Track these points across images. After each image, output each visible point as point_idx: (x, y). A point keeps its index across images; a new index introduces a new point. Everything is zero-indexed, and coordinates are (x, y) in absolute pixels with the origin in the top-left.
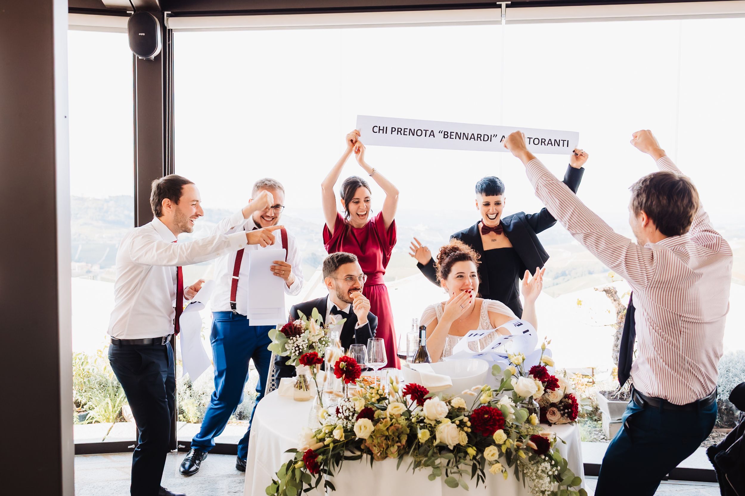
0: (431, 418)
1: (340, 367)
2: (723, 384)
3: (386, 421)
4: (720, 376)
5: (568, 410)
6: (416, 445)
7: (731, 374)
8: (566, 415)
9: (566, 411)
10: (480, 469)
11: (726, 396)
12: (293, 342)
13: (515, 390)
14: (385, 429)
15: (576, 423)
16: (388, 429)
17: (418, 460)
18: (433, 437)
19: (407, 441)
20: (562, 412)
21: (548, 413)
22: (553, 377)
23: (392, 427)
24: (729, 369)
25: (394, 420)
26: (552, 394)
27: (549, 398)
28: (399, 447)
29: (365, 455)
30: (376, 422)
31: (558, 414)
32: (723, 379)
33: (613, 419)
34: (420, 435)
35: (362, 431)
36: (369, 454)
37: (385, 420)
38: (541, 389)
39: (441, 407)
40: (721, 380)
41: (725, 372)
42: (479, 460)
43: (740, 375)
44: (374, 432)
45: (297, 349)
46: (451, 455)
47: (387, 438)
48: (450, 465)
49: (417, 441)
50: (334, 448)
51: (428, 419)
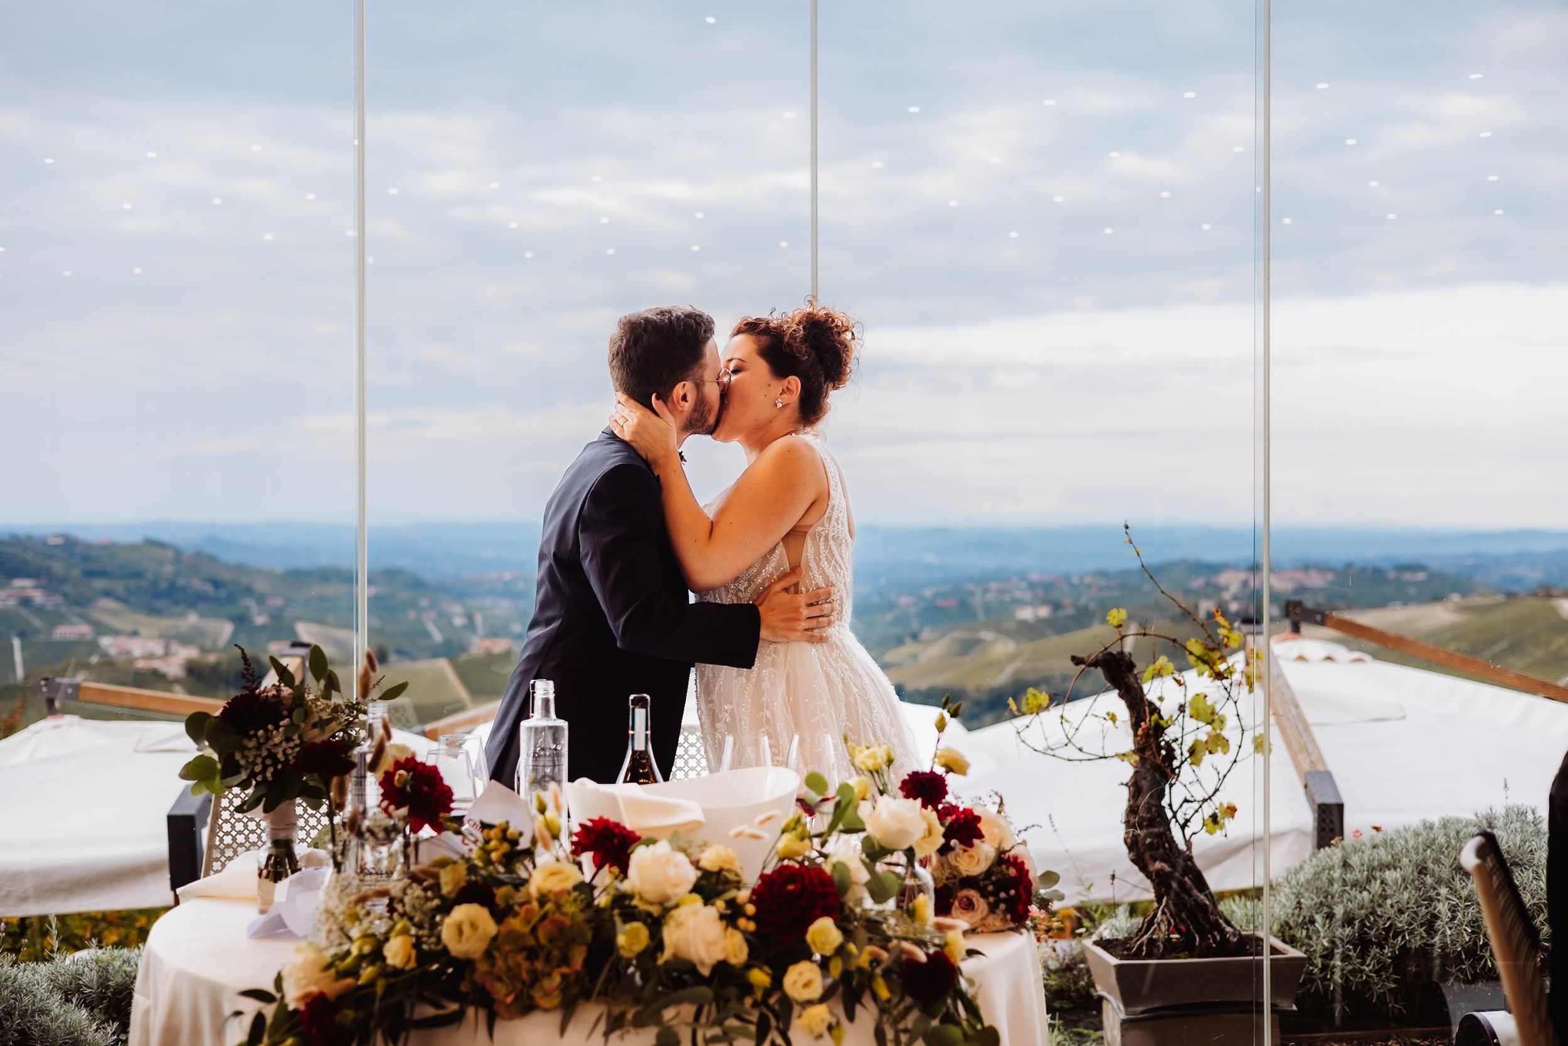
0: (649, 896)
1: (396, 783)
2: (1409, 906)
3: (527, 911)
4: (1403, 886)
5: (1007, 893)
6: (610, 970)
7: (1429, 880)
8: (1002, 906)
9: (1003, 895)
10: (778, 1028)
11: (1418, 938)
12: (256, 745)
13: (871, 829)
14: (526, 929)
15: (1028, 930)
16: (534, 930)
17: (616, 1011)
18: (657, 944)
19: (586, 962)
20: (991, 899)
21: (956, 903)
22: (968, 812)
23: (547, 923)
24: (1425, 866)
25: (549, 906)
26: (966, 854)
27: (957, 864)
28: (564, 977)
29: (471, 1011)
30: (500, 914)
31: (981, 905)
32: (1410, 892)
33: (1131, 1009)
34: (621, 940)
35: (464, 938)
36: (484, 1006)
37: (525, 907)
38: (934, 833)
39: (677, 866)
40: (1406, 895)
41: (1416, 874)
42: (776, 1007)
43: (1451, 880)
44: (495, 939)
45: (269, 762)
46: (705, 991)
47: (532, 954)
48: (703, 1019)
49: (613, 958)
50: (389, 989)
51: (641, 898)
